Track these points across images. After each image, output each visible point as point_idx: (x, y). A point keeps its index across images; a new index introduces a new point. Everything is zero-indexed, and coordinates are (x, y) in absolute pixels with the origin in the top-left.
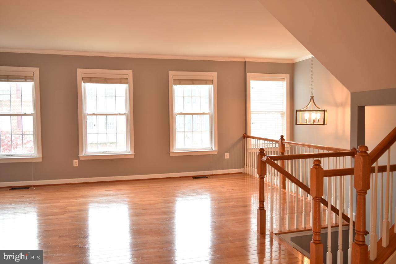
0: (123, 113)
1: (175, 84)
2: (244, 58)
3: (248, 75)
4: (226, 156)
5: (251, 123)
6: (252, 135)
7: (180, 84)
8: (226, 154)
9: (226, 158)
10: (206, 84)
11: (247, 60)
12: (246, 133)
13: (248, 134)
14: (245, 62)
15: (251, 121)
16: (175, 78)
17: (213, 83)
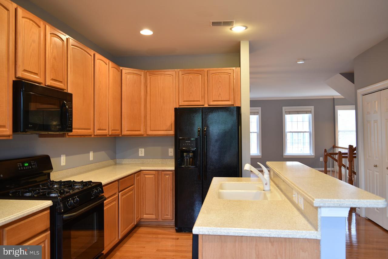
0: (256, 132)
1: (286, 114)
2: (333, 96)
3: (336, 107)
4: (320, 159)
5: (339, 138)
6: (339, 146)
7: (290, 114)
8: (321, 158)
9: (320, 160)
10: (307, 113)
11: (335, 97)
12: (335, 145)
13: (337, 146)
14: (334, 98)
15: (339, 137)
16: (286, 110)
17: (311, 113)
